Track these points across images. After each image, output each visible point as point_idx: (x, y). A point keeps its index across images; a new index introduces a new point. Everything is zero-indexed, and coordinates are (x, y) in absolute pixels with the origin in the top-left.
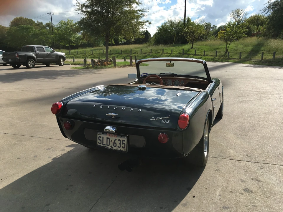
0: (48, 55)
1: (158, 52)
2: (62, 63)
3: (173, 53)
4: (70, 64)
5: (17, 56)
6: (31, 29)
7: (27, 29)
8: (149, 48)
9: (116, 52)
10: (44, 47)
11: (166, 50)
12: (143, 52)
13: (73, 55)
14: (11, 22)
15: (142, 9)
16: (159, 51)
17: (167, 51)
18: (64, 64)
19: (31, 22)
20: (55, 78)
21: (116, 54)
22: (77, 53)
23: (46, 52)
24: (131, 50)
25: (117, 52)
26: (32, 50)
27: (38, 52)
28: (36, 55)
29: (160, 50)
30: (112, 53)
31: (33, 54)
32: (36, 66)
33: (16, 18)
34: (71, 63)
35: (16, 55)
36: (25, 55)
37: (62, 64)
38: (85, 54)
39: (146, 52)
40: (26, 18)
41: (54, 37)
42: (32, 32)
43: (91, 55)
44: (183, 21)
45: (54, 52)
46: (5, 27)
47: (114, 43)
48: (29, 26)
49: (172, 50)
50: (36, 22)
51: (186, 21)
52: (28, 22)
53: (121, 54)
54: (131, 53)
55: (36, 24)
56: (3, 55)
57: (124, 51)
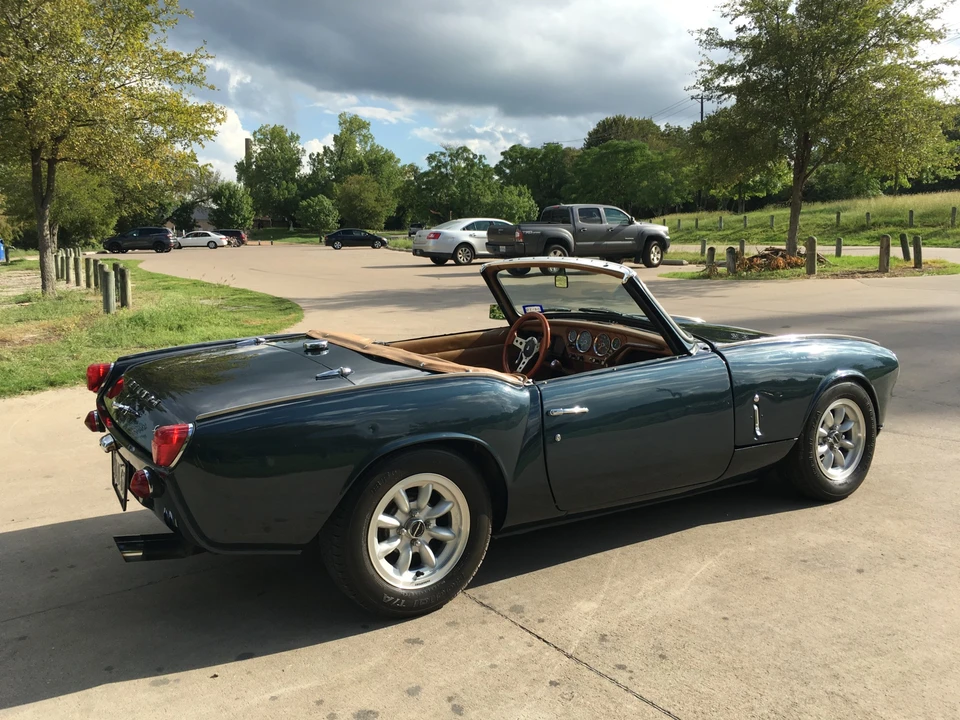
0: (611, 234)
2: (655, 257)
4: (685, 262)
5: (519, 238)
6: (638, 153)
7: (630, 150)
9: (887, 220)
10: (601, 208)
13: (729, 232)
14: (590, 134)
18: (662, 262)
19: (646, 128)
21: (887, 224)
22: (745, 225)
23: (606, 225)
24: (954, 209)
25: (896, 219)
26: (564, 218)
27: (580, 224)
28: (576, 233)
30: (872, 221)
31: (568, 234)
33: (604, 122)
34: (691, 258)
35: (518, 234)
36: (542, 234)
37: (656, 262)
38: (771, 227)
40: (630, 119)
41: (690, 171)
42: (640, 159)
45: (631, 222)
48: (636, 142)
50: (663, 128)
52: (636, 129)
53: (911, 225)
54: (953, 222)
55: (663, 134)
56: (488, 234)
57: (923, 216)
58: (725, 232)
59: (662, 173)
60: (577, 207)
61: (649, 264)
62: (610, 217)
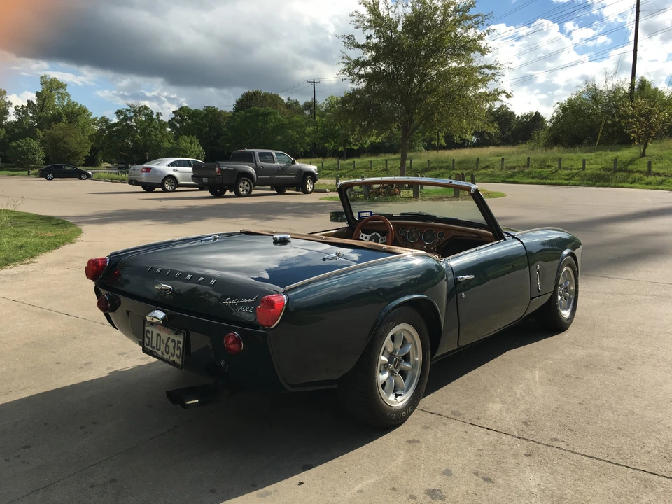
0: (281, 170)
1: (547, 164)
2: (309, 187)
3: (587, 167)
4: (328, 190)
5: (219, 172)
6: (272, 116)
7: (266, 115)
8: (525, 156)
9: (440, 165)
10: (274, 152)
11: (571, 159)
12: (509, 165)
13: (344, 171)
14: (237, 102)
15: (496, 63)
16: (550, 163)
17: (572, 163)
18: (314, 190)
19: (275, 100)
20: (269, 219)
21: (440, 168)
22: (354, 167)
23: (277, 164)
24: (478, 159)
25: (444, 165)
26: (249, 158)
27: (260, 163)
28: (257, 169)
29: (553, 160)
30: (431, 166)
31: (251, 170)
32: (254, 192)
33: (247, 94)
34: (330, 188)
35: (217, 170)
36: (235, 170)
37: (310, 190)
38: (371, 168)
39: (515, 165)
40: (265, 93)
41: (312, 130)
42: (273, 121)
43: (384, 170)
44: (627, 88)
45: (294, 163)
46: (225, 112)
47: (445, 144)
48: (270, 109)
49: (584, 161)
50: (286, 101)
51: (636, 87)
52: (269, 100)
53: (454, 169)
54: (477, 167)
55: (286, 104)
56: (193, 169)
57: (460, 163)
58: (342, 171)
59: (290, 131)
60: (257, 151)
61: (306, 192)
62: (279, 159)
